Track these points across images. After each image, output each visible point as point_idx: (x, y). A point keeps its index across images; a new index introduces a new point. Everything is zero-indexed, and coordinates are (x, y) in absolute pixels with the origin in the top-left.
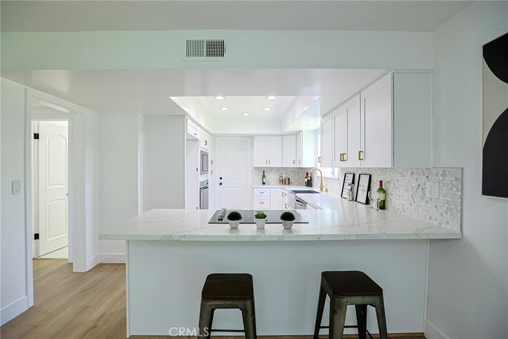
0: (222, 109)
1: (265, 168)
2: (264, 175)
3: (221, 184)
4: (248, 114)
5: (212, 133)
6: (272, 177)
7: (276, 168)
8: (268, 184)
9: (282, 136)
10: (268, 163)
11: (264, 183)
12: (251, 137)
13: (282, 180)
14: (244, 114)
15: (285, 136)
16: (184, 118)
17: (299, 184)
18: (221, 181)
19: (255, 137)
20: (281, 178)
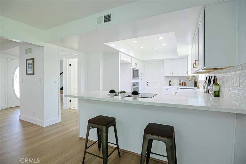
0: (141, 47)
1: (171, 76)
2: (170, 80)
3: (148, 85)
4: (156, 49)
5: (141, 60)
6: (175, 82)
7: (177, 77)
8: (172, 85)
9: (180, 59)
10: (172, 74)
11: (170, 85)
12: (162, 61)
13: (181, 84)
14: (154, 49)
15: (181, 59)
16: (119, 53)
17: (191, 86)
18: (148, 84)
19: (164, 61)
20: (180, 82)
